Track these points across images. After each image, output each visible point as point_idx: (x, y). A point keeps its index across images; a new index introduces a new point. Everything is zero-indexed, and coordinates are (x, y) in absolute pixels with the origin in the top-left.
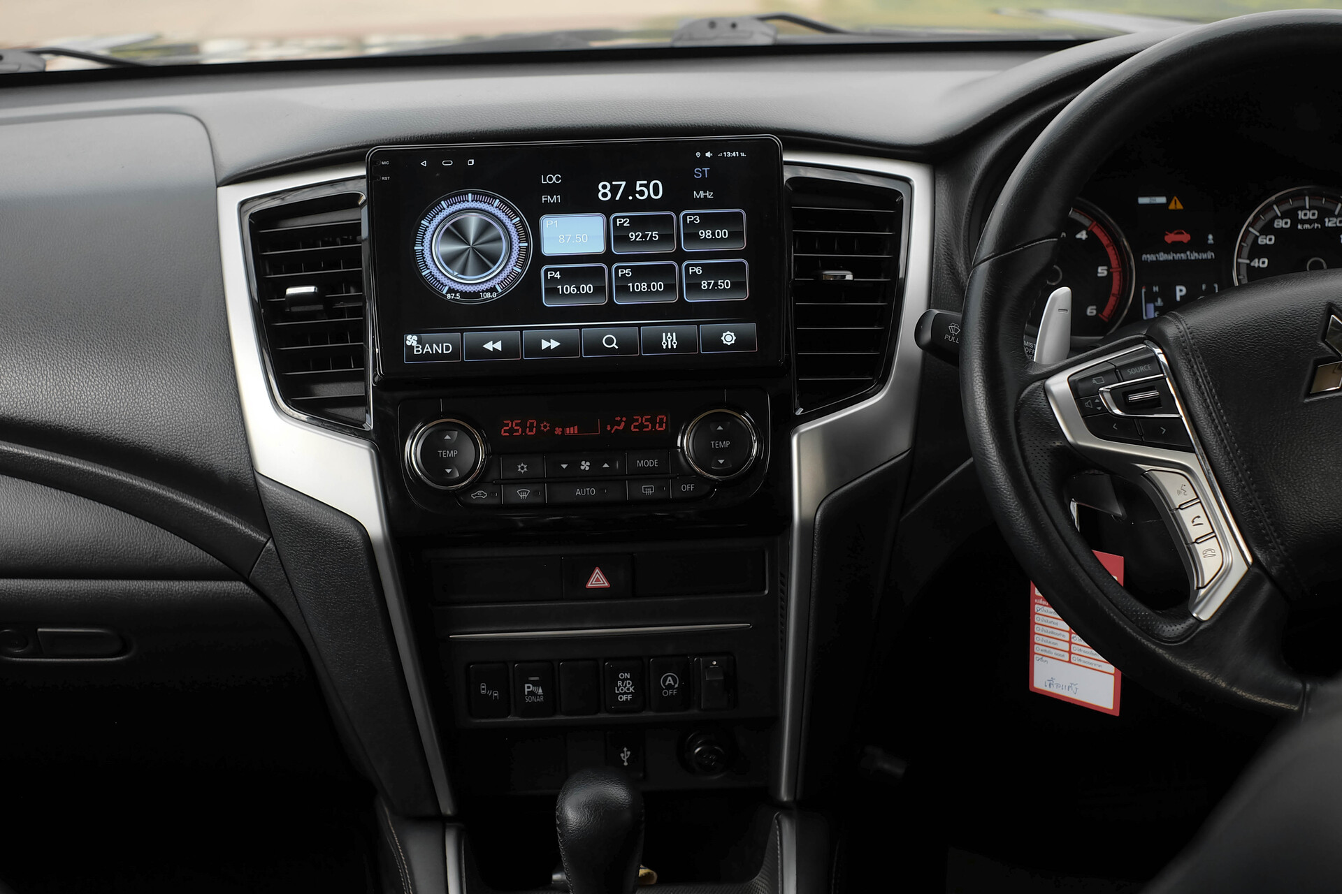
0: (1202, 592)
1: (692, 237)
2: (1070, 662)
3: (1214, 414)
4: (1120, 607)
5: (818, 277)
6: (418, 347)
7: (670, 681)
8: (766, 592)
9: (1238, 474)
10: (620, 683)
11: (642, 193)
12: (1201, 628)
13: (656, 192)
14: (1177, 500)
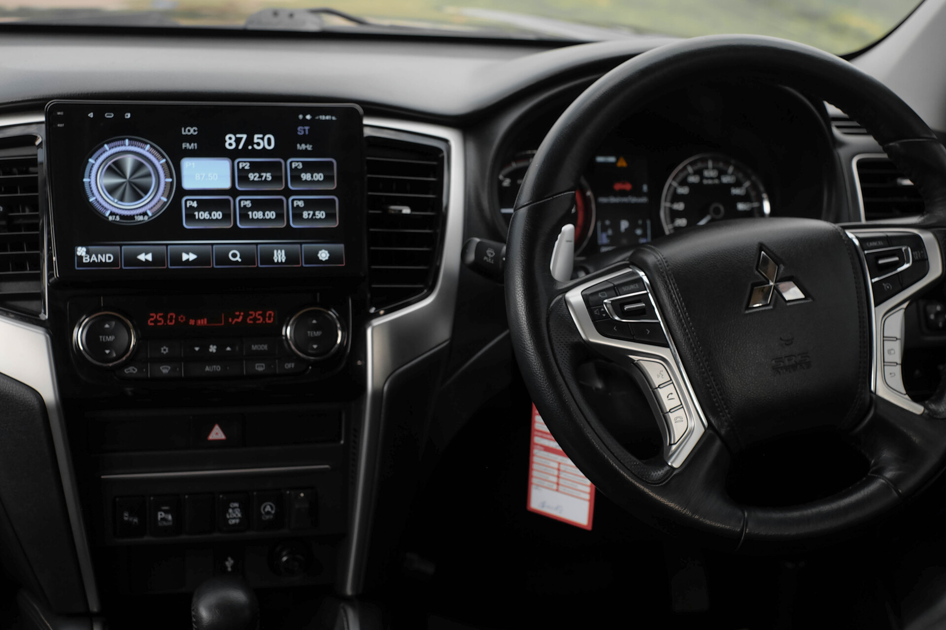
0: (674, 447)
1: (296, 178)
2: (557, 490)
3: (683, 321)
4: (620, 459)
5: (386, 211)
6: (86, 257)
7: (268, 509)
8: (342, 442)
9: (700, 364)
10: (230, 511)
11: (258, 144)
12: (674, 473)
13: (269, 144)
14: (656, 381)
